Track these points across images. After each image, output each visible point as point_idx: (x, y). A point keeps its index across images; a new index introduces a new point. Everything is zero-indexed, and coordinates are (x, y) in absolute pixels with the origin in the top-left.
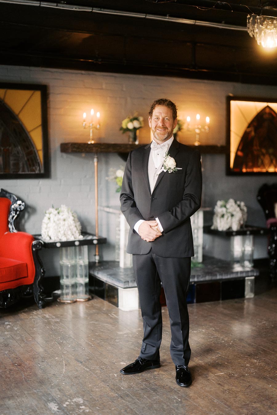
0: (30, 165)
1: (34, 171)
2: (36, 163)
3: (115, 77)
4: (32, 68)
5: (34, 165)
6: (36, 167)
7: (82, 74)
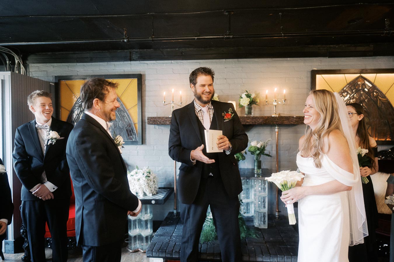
0: (129, 135)
1: (132, 139)
2: (133, 133)
3: (200, 63)
4: (132, 62)
5: (131, 135)
6: (133, 136)
7: (172, 63)
